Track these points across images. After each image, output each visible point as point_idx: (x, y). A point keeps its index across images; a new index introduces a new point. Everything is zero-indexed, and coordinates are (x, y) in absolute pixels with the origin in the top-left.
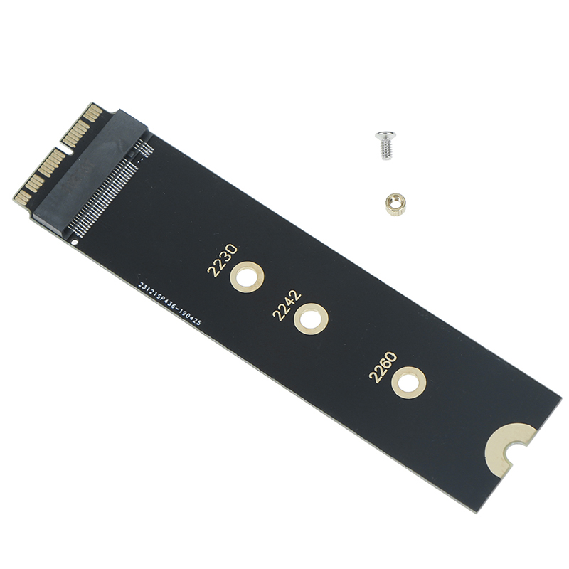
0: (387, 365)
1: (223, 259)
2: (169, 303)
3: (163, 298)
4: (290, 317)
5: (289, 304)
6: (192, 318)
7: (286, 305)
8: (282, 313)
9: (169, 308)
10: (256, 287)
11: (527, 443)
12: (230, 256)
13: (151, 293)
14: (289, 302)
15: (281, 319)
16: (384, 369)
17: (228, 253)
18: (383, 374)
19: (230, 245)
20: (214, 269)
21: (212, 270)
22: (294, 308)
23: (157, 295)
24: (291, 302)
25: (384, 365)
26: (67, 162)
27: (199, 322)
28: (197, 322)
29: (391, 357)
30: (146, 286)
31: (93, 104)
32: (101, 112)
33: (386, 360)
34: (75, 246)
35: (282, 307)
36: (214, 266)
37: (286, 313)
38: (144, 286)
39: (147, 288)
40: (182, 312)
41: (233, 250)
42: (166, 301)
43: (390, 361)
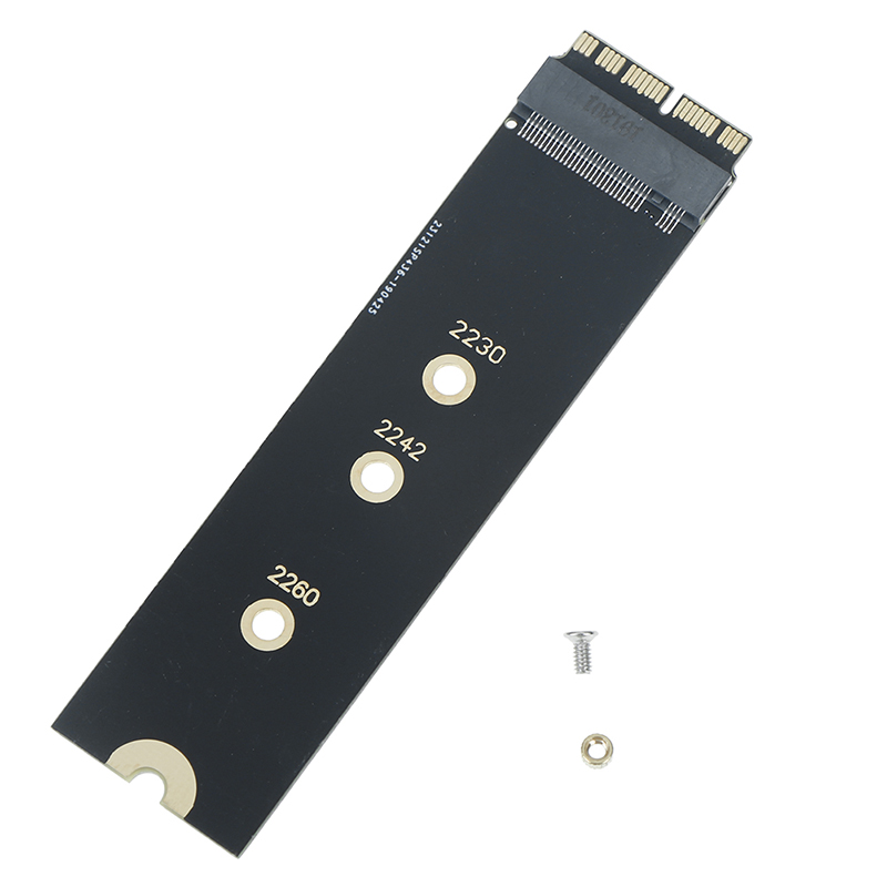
0: (299, 592)
1: (480, 344)
2: (407, 265)
3: (415, 257)
4: (381, 446)
5: (402, 443)
6: (380, 300)
7: (401, 439)
8: (387, 434)
9: (398, 267)
10: (432, 394)
11: (164, 803)
12: (484, 353)
13: (423, 238)
14: (406, 444)
15: (377, 432)
16: (291, 587)
17: (490, 350)
18: (283, 586)
19: (504, 353)
20: (464, 330)
21: (462, 326)
22: (396, 451)
23: (419, 248)
24: (407, 447)
25: (298, 587)
26: (647, 108)
27: (375, 312)
28: (374, 308)
29: (310, 598)
30: (436, 231)
31: (750, 140)
32: (735, 153)
33: (307, 591)
34: (503, 124)
35: (398, 433)
36: (468, 330)
37: (388, 440)
38: (435, 227)
39: (432, 233)
40: (391, 286)
41: (494, 357)
42: (409, 262)
43: (304, 596)
